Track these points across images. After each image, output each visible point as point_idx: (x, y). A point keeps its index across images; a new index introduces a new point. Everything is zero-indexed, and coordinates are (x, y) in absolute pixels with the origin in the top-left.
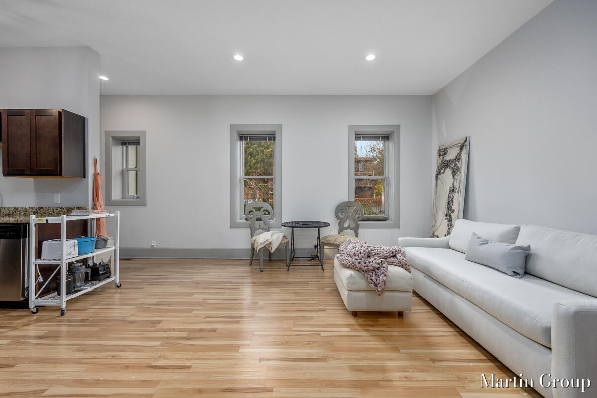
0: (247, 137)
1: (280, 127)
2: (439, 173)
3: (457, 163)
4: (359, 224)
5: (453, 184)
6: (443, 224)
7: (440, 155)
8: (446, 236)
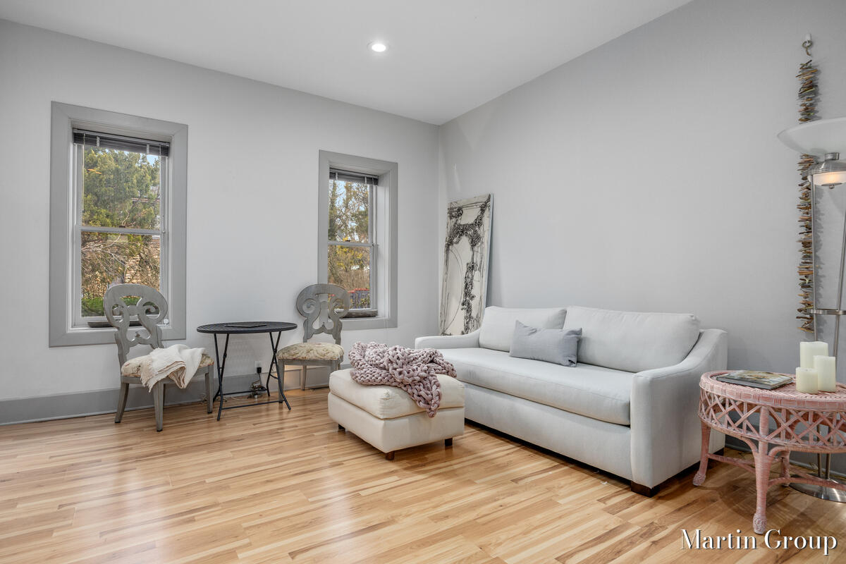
0: (95, 137)
1: (185, 128)
2: (450, 243)
3: (477, 229)
4: (341, 323)
5: (473, 259)
6: (457, 317)
7: (451, 217)
8: (463, 333)
